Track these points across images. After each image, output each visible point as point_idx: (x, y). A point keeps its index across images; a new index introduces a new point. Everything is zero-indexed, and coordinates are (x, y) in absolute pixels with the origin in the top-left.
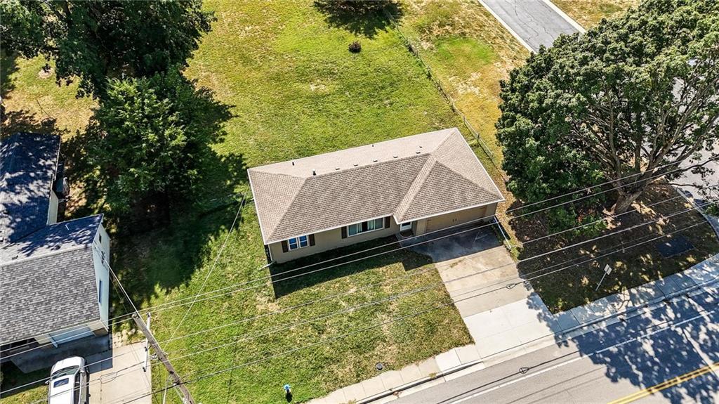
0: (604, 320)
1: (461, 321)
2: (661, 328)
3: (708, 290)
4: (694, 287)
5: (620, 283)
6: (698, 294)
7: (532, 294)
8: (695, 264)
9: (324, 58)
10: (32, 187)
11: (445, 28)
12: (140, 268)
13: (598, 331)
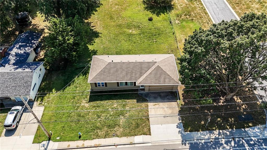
0: (204, 139)
1: (149, 126)
2: (226, 148)
3: (253, 139)
4: (247, 136)
5: (216, 127)
6: (248, 139)
7: (180, 123)
8: (252, 127)
9: (138, 21)
10: (26, 49)
11: (186, 16)
12: (51, 82)
13: (200, 143)
